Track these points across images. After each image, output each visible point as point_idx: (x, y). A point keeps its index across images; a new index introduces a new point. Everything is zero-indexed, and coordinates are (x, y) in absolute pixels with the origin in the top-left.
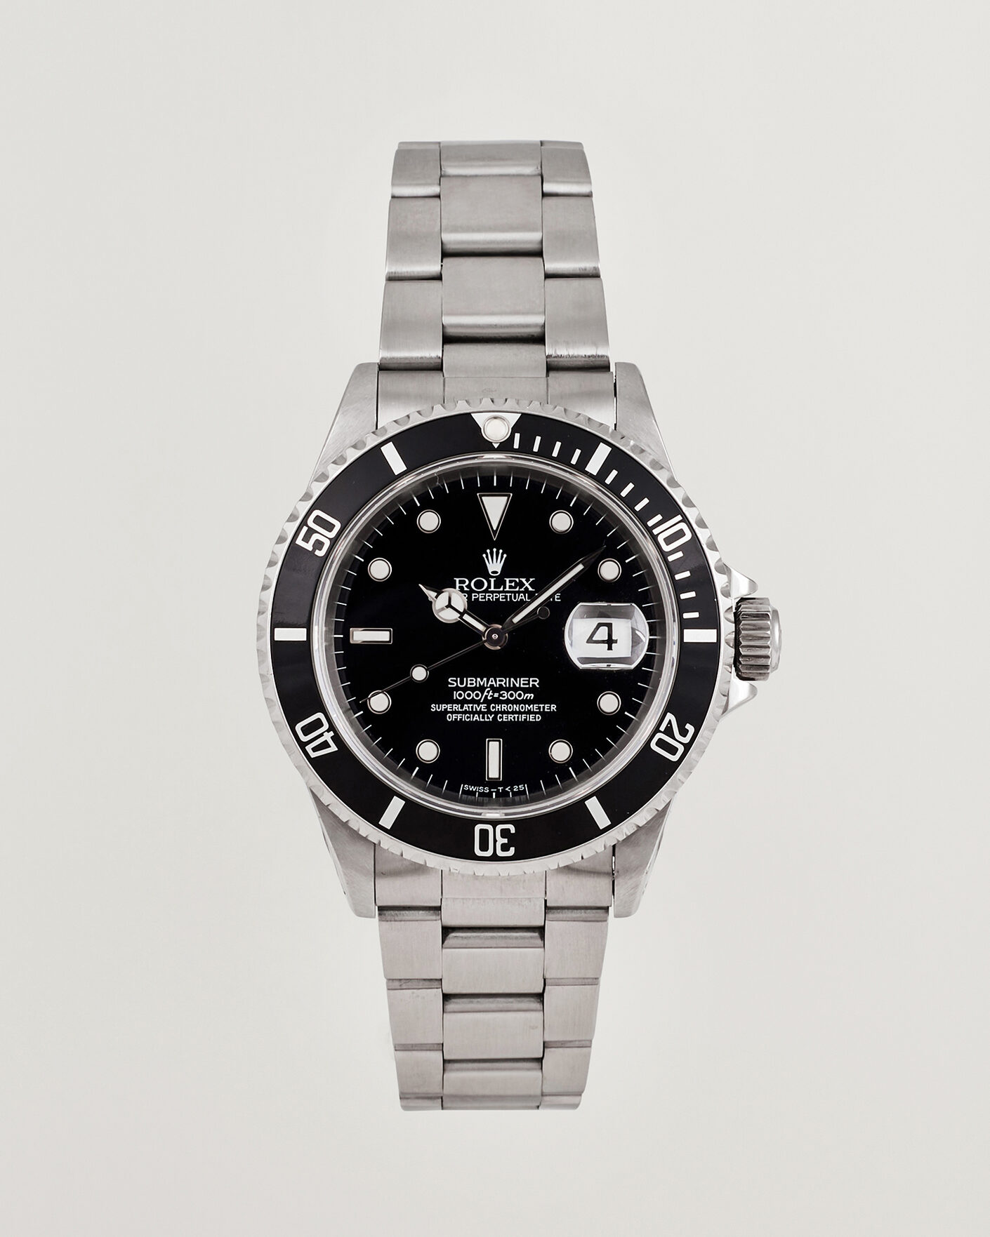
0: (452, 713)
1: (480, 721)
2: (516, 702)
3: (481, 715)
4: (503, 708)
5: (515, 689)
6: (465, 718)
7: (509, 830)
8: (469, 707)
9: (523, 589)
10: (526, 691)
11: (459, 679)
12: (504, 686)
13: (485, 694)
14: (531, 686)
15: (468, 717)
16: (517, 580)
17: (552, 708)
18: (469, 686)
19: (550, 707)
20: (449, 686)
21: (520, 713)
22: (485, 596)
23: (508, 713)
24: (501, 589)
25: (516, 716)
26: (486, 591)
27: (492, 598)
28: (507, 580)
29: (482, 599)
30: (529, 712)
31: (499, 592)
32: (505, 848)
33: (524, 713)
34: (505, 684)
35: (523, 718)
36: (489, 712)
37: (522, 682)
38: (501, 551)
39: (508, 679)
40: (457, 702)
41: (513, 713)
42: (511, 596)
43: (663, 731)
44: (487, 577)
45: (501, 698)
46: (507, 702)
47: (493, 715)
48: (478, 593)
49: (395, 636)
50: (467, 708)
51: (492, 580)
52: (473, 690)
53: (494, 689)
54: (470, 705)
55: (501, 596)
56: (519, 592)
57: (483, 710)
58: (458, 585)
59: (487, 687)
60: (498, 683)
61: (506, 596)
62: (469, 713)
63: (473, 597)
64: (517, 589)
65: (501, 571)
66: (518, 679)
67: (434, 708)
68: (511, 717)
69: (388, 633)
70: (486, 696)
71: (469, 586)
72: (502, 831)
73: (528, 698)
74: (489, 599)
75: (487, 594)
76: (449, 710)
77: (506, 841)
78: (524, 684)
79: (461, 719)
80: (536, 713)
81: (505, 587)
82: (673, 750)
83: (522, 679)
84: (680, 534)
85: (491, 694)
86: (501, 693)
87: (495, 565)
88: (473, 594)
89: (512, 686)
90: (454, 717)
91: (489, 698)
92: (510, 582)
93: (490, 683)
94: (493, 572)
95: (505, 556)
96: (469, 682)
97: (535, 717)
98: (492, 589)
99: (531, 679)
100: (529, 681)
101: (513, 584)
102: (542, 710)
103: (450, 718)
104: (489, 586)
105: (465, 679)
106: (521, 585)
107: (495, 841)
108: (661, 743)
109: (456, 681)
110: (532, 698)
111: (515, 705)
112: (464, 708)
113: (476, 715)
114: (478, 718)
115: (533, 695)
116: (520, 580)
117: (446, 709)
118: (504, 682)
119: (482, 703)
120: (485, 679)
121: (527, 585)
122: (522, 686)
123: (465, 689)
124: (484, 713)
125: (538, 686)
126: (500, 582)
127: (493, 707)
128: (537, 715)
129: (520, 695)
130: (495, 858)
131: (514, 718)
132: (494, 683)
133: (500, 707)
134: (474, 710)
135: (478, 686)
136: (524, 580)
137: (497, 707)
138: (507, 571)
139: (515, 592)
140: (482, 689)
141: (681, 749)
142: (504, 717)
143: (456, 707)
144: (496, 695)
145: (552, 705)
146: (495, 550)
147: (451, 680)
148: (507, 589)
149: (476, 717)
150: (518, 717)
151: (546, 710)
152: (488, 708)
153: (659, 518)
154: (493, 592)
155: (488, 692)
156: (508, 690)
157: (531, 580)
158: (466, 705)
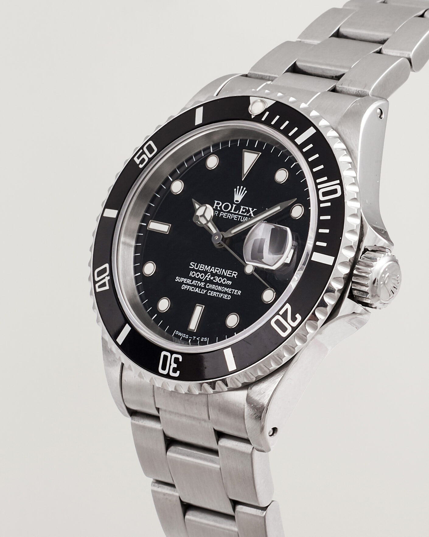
0: (186, 284)
1: (198, 293)
2: (221, 285)
3: (200, 289)
4: (213, 287)
5: (223, 276)
6: (191, 289)
7: (178, 359)
8: (195, 282)
9: (248, 215)
10: (229, 279)
11: (196, 264)
12: (218, 273)
13: (207, 276)
14: (232, 276)
15: (193, 289)
16: (247, 208)
17: (239, 293)
18: (200, 269)
19: (238, 292)
20: (190, 267)
21: (221, 292)
22: (227, 215)
23: (214, 290)
24: (237, 212)
25: (218, 293)
26: (229, 212)
27: (230, 217)
28: (242, 207)
29: (225, 216)
30: (226, 293)
31: (235, 214)
32: (175, 370)
33: (223, 293)
34: (219, 272)
35: (221, 295)
36: (205, 288)
37: (228, 273)
38: (245, 188)
39: (221, 269)
40: (190, 278)
41: (217, 291)
42: (240, 218)
43: (281, 314)
44: (232, 203)
45: (214, 281)
46: (217, 284)
47: (206, 291)
48: (224, 212)
49: (171, 230)
50: (194, 283)
51: (234, 206)
52: (201, 272)
53: (213, 275)
54: (196, 282)
55: (235, 216)
56: (246, 216)
57: (202, 286)
58: (215, 205)
59: (209, 272)
60: (216, 271)
61: (238, 217)
62: (194, 286)
63: (221, 214)
64: (245, 214)
65: (240, 202)
66: (227, 271)
67: (178, 279)
68: (215, 294)
69: (168, 226)
70: (207, 278)
71: (221, 207)
72: (175, 358)
73: (228, 284)
74: (228, 217)
75: (229, 214)
76: (184, 282)
77: (175, 366)
78: (229, 274)
79: (189, 289)
80: (229, 294)
81: (239, 212)
82: (284, 329)
83: (229, 271)
84: (335, 191)
85: (210, 277)
86: (215, 277)
87: (238, 197)
88: (221, 213)
89: (222, 274)
90: (186, 287)
91: (208, 279)
92: (244, 208)
93: (211, 270)
94: (236, 201)
95: (246, 192)
96: (201, 267)
97: (228, 296)
98: (232, 211)
99: (234, 272)
100: (232, 273)
101: (244, 211)
102: (233, 293)
103: (184, 287)
104: (231, 209)
105: (199, 264)
106: (248, 211)
107: (170, 365)
108: (278, 322)
109: (194, 265)
110: (230, 284)
111: (219, 287)
112: (193, 283)
113: (197, 289)
114: (197, 291)
115: (231, 282)
116: (248, 209)
117: (183, 281)
118: (218, 271)
119: (203, 282)
120: (210, 267)
121: (251, 212)
122: (227, 275)
123: (197, 271)
124: (202, 288)
125: (236, 277)
126: (238, 208)
127: (208, 286)
128: (229, 296)
129: (224, 281)
130: (168, 376)
131: (216, 295)
132: (213, 270)
133: (211, 286)
134: (198, 285)
135: (205, 270)
136: (250, 209)
137: (210, 286)
138: (244, 202)
139: (243, 216)
140: (206, 272)
141: (289, 330)
142: (212, 293)
143: (189, 281)
144: (212, 278)
145: (239, 291)
146: (242, 187)
147: (192, 264)
148: (240, 213)
149: (197, 290)
150: (219, 294)
151: (235, 293)
152: (205, 285)
153: (325, 178)
154: (232, 213)
155: (209, 275)
156: (219, 276)
157: (255, 210)
158: (194, 281)
